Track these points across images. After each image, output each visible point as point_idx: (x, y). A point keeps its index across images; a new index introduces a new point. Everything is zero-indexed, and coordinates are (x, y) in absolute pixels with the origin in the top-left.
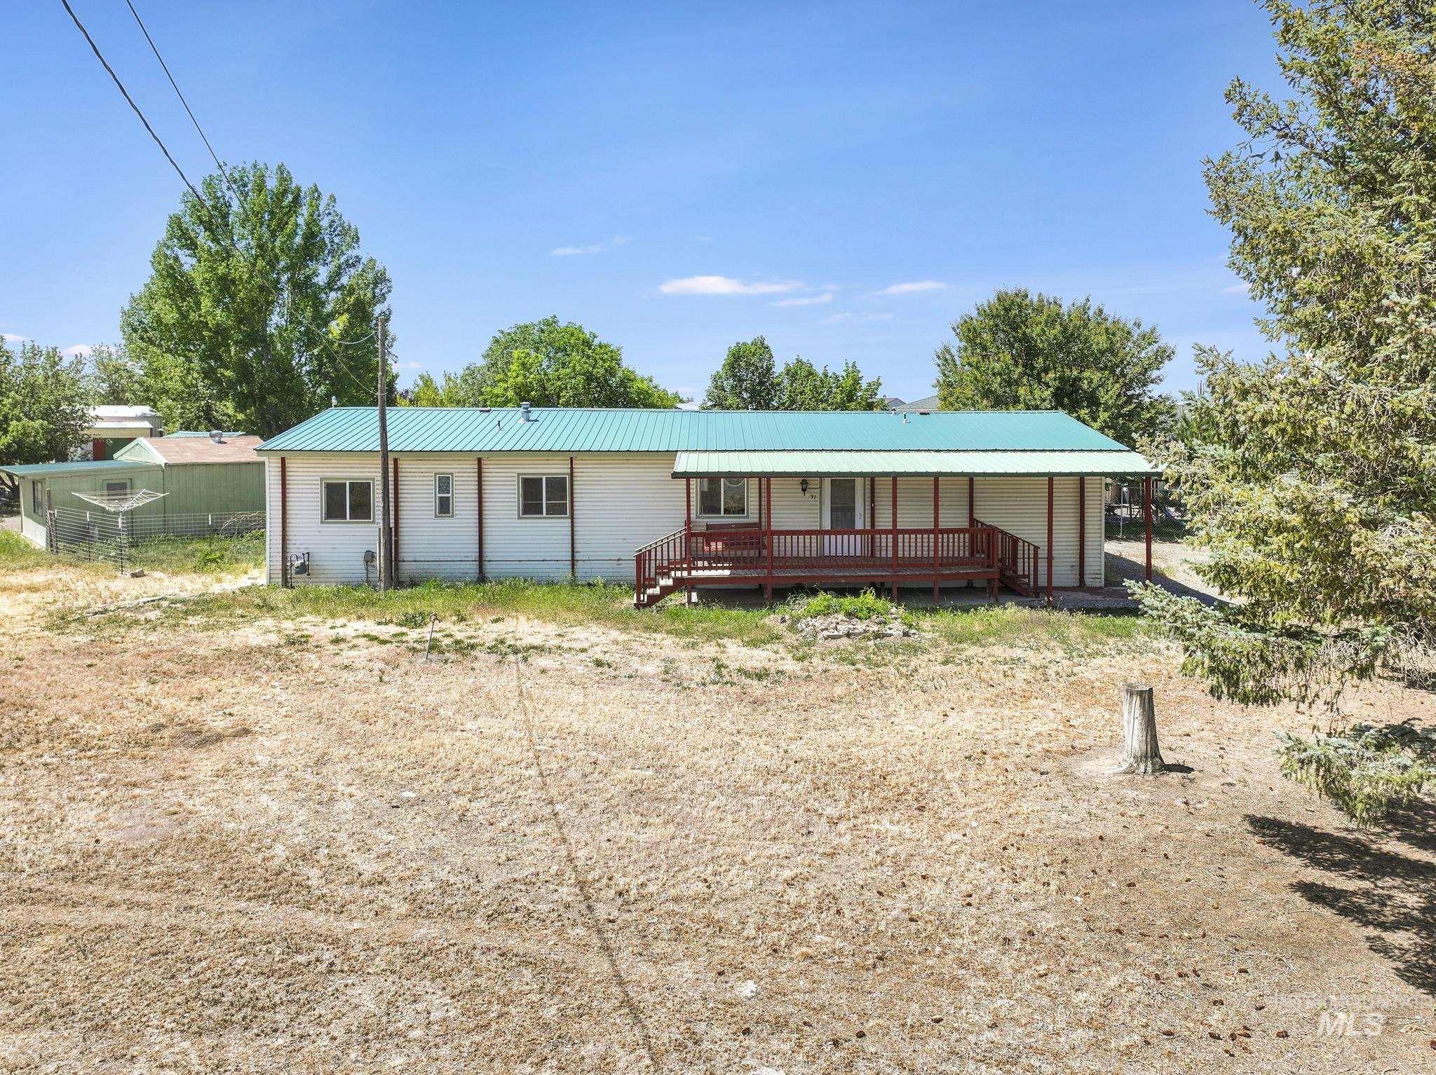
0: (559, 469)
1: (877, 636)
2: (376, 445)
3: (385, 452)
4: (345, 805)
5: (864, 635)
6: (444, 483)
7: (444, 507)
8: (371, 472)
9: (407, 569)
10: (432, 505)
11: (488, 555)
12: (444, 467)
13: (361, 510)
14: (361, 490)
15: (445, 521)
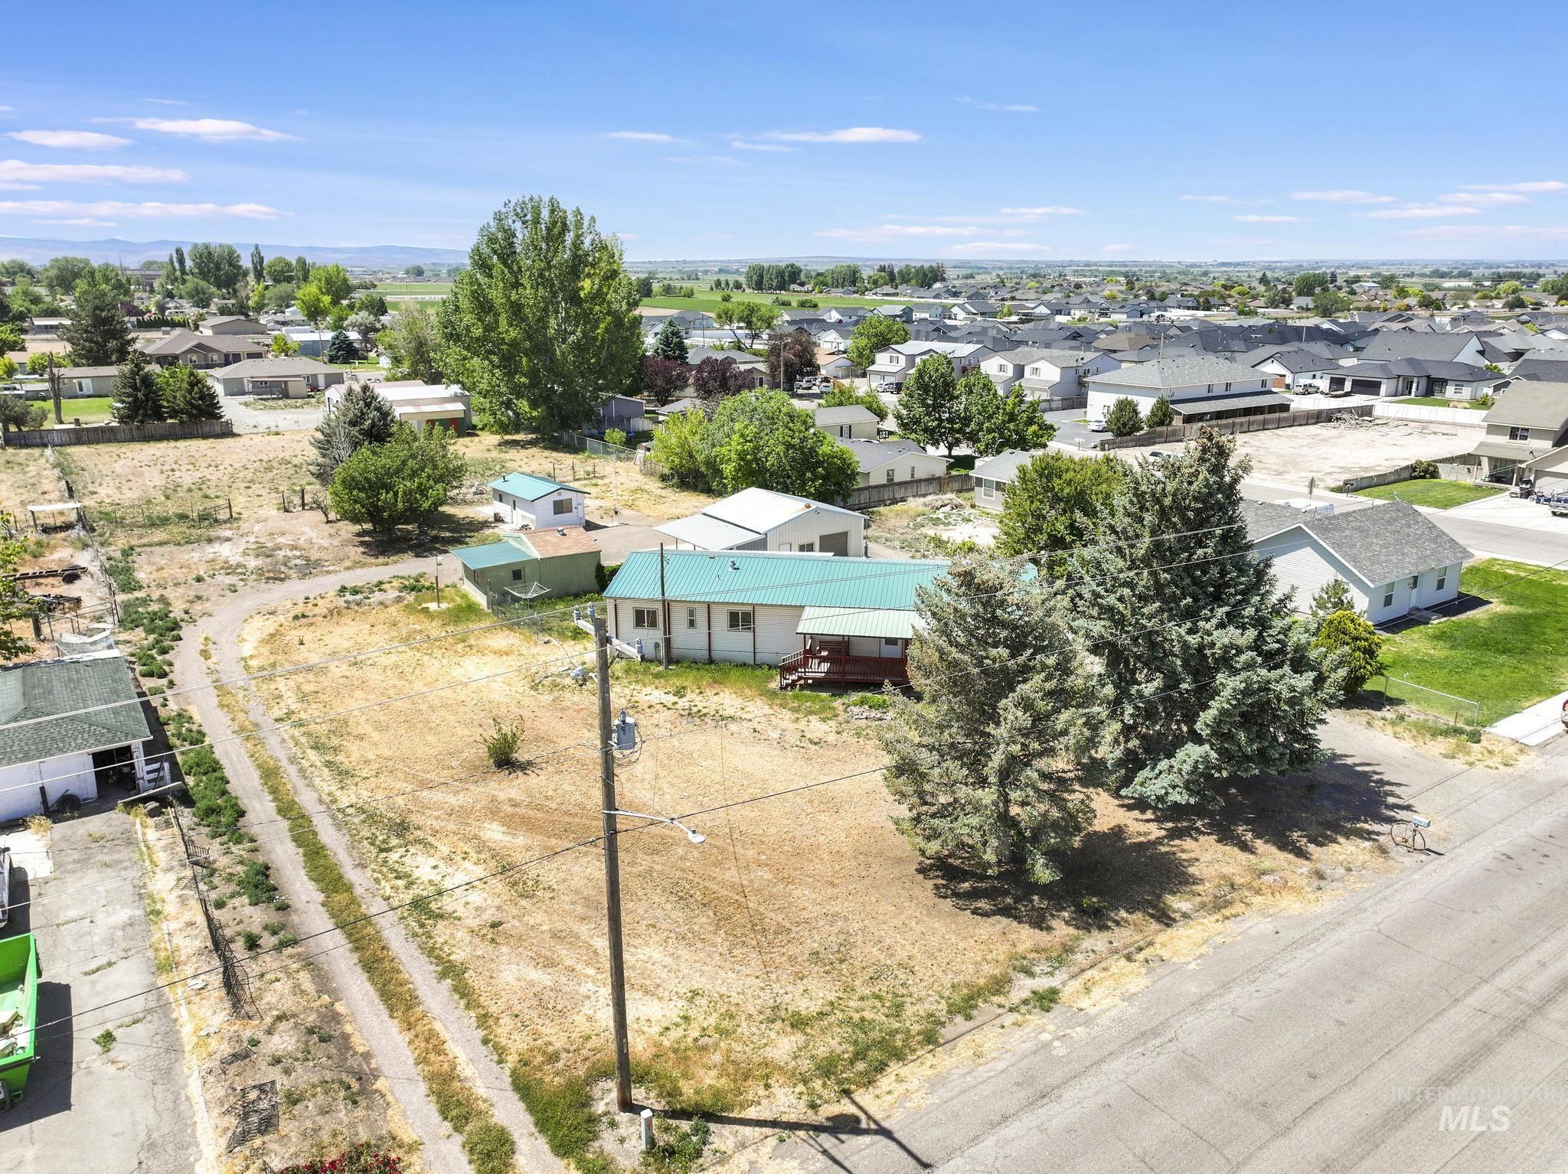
0: (750, 609)
1: (880, 719)
2: (658, 595)
3: (664, 601)
4: (667, 796)
5: (874, 719)
6: (692, 613)
7: (692, 623)
8: (659, 607)
9: (675, 652)
10: (686, 623)
11: (713, 647)
12: (692, 605)
13: (653, 624)
14: (653, 614)
15: (692, 631)
